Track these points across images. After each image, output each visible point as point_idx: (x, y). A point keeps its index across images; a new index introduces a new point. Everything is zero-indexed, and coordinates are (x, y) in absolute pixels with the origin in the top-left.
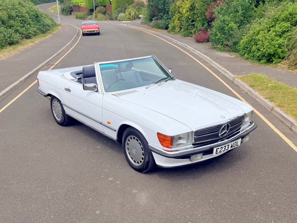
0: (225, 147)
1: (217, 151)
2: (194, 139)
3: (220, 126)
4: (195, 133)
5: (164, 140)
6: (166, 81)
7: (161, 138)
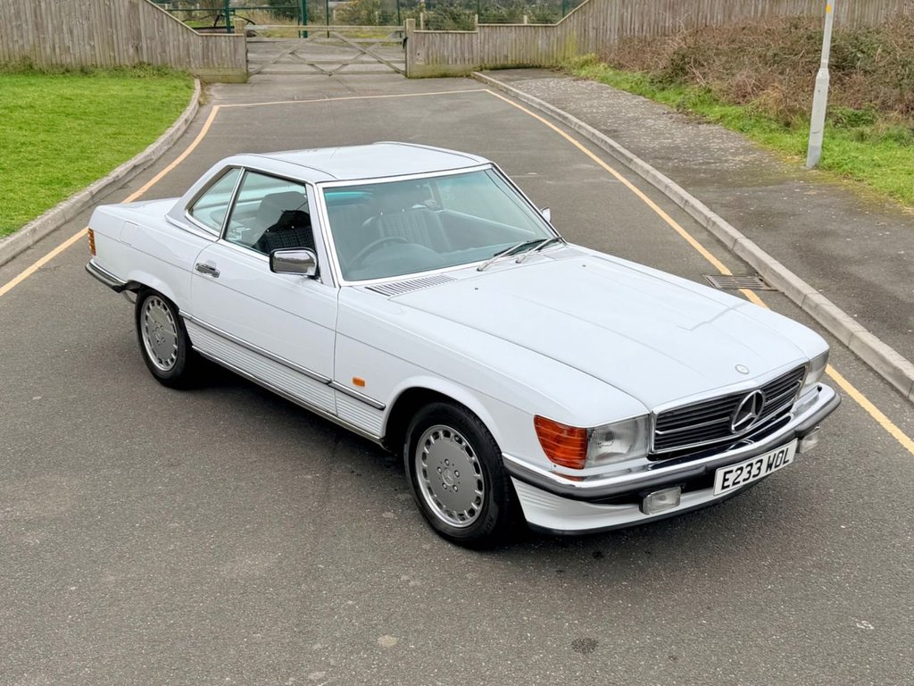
0: (749, 468)
1: (725, 480)
2: (656, 440)
3: (733, 399)
4: (658, 419)
5: (559, 442)
6: (539, 249)
7: (546, 435)
